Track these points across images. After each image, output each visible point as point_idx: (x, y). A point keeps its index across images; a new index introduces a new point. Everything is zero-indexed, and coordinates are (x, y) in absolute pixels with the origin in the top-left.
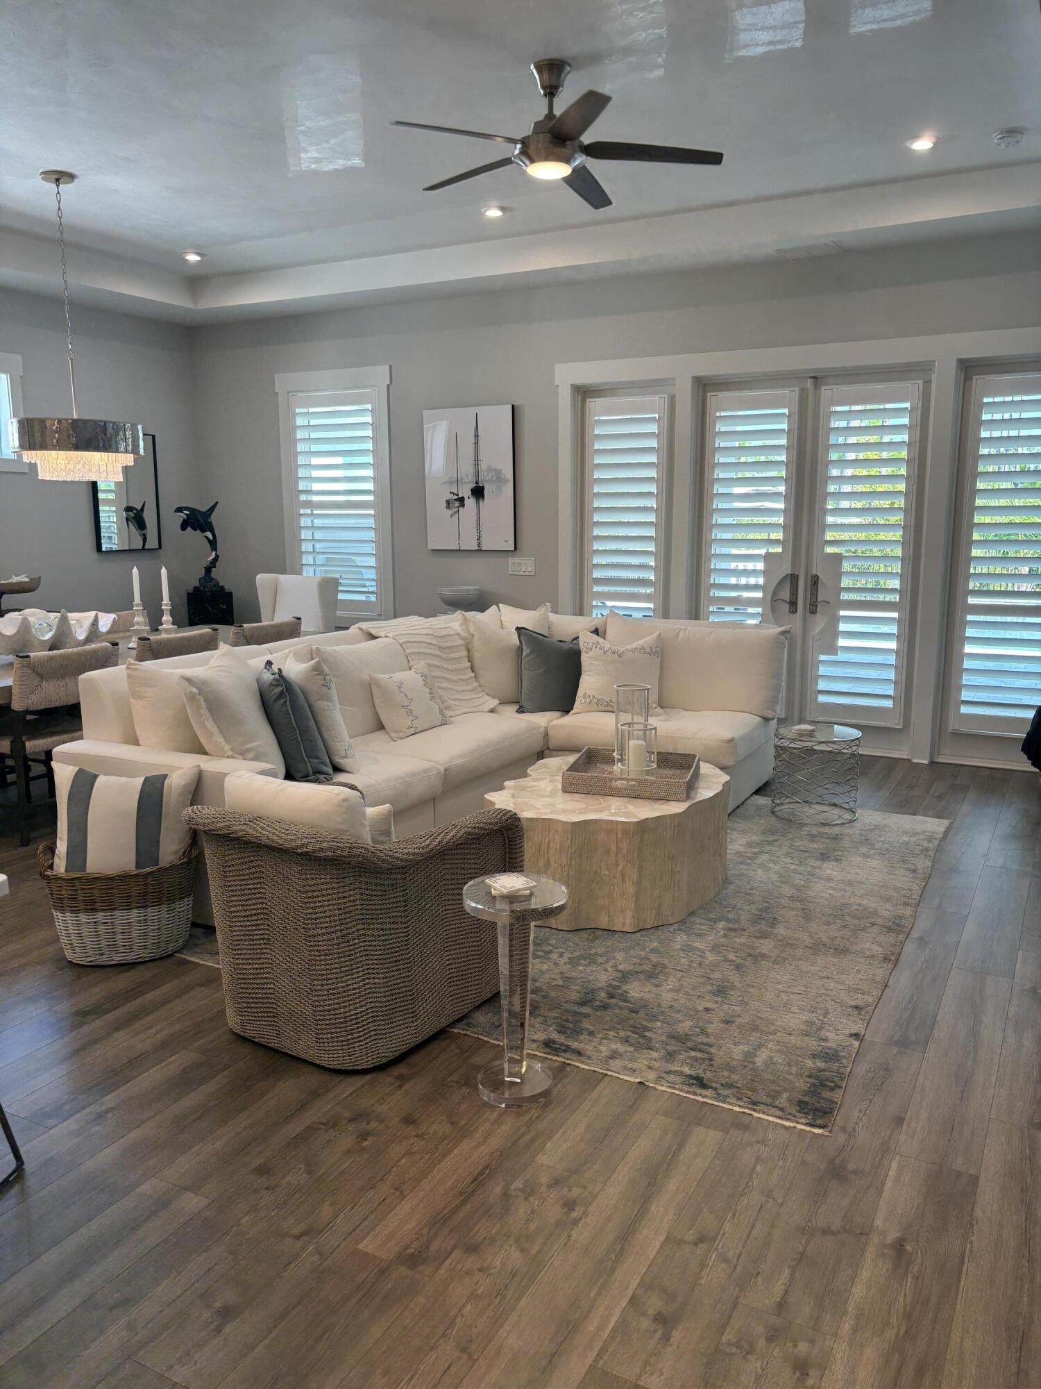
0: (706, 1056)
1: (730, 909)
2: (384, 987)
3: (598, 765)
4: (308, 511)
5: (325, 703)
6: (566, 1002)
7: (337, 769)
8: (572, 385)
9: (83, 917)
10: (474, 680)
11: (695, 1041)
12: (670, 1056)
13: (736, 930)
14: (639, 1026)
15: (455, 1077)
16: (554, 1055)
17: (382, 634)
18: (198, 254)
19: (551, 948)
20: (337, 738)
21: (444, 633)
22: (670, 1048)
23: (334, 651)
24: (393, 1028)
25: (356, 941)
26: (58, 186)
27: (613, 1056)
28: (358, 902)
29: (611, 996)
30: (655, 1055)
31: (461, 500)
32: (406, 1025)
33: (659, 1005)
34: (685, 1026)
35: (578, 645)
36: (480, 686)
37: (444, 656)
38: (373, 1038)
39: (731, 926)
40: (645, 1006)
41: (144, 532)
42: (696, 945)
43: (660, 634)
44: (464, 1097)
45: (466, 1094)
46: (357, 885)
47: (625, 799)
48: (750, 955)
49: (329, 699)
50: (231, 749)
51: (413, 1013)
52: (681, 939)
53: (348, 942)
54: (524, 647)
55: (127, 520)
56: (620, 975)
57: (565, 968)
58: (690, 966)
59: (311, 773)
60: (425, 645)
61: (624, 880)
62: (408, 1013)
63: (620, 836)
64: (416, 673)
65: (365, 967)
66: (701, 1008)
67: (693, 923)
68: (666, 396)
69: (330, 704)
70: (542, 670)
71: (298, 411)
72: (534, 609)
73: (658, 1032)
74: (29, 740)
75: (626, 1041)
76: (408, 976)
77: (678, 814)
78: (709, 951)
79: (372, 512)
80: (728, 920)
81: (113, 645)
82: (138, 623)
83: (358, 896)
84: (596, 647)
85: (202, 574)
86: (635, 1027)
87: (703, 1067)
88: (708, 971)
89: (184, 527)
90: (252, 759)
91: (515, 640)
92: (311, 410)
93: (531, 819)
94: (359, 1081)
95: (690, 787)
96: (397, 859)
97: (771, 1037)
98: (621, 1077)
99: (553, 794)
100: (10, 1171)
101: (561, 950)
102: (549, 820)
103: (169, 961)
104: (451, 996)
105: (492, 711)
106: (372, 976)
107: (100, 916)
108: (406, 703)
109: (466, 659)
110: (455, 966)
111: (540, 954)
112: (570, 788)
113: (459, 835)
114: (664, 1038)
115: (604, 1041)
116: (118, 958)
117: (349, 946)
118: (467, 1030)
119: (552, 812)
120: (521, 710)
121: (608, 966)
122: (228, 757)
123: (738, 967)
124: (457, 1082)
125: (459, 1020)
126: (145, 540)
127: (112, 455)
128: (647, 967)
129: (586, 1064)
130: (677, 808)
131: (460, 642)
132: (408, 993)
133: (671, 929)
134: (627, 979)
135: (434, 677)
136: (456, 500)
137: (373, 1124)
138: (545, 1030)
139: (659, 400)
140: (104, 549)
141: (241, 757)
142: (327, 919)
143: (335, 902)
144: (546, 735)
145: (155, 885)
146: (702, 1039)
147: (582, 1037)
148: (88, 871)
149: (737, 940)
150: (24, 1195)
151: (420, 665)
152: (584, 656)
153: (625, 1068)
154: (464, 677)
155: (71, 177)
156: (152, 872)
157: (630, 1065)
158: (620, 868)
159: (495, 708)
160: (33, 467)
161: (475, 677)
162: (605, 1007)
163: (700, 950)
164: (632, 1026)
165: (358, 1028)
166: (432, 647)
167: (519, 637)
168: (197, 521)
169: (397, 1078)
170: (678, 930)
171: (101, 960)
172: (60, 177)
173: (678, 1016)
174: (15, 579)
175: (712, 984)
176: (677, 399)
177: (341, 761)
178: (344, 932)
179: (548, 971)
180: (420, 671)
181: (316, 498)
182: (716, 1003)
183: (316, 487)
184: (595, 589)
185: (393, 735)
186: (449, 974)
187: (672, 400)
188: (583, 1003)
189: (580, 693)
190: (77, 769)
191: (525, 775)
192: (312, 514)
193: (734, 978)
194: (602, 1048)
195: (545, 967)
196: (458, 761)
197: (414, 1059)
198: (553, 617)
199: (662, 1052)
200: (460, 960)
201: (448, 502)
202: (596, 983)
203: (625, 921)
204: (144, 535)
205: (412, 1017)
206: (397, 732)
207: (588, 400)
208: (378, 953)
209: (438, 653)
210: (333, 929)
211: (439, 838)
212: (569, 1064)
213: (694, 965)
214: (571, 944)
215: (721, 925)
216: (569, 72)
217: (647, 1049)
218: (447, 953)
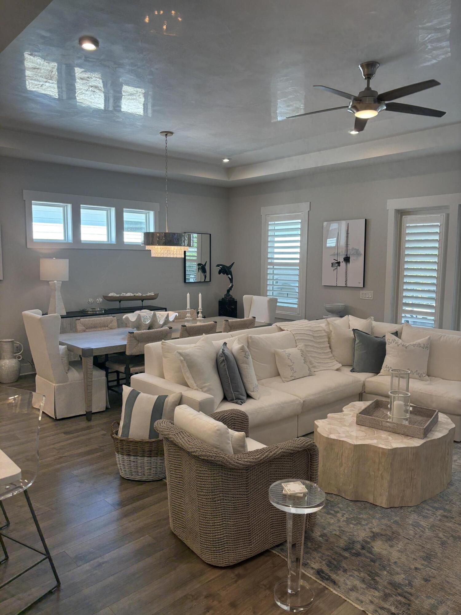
0: (407, 602)
1: (448, 502)
2: (233, 526)
3: (381, 409)
4: (272, 267)
5: (245, 365)
6: (337, 546)
7: (249, 396)
8: (395, 209)
9: (125, 457)
10: (330, 353)
11: (403, 589)
12: (386, 597)
13: (447, 517)
14: (373, 572)
15: (265, 582)
16: (321, 580)
17: (285, 329)
18: (229, 159)
19: (339, 510)
20: (250, 382)
21: (317, 329)
22: (387, 591)
23: (259, 338)
24: (238, 547)
25: (219, 502)
26: (166, 137)
27: (354, 589)
28: (220, 483)
29: (363, 548)
30: (377, 594)
31: (339, 263)
32: (245, 547)
33: (389, 560)
34: (400, 578)
35: (385, 339)
36: (333, 356)
37: (315, 340)
38: (226, 551)
39: (446, 514)
40: (380, 559)
41: (205, 274)
42: (422, 523)
43: (430, 338)
44: (266, 597)
45: (267, 595)
46: (220, 474)
47: (389, 433)
48: (452, 536)
49: (247, 363)
50: (197, 386)
51: (249, 541)
52: (413, 517)
53: (215, 501)
54: (356, 339)
55: (199, 269)
56: (372, 535)
57: (342, 524)
58: (414, 537)
59: (235, 399)
60: (306, 335)
61: (382, 479)
62: (247, 541)
63: (380, 455)
64: (298, 349)
65: (223, 515)
66: (413, 567)
67: (423, 508)
68: (444, 214)
69: (247, 366)
70: (365, 351)
71: (270, 223)
72: (365, 318)
73: (384, 578)
74: (133, 367)
75: (363, 581)
76: (248, 522)
77: (416, 447)
78: (428, 529)
79: (298, 268)
80: (445, 510)
81: (170, 328)
82: (188, 317)
83: (221, 480)
84: (394, 342)
85: (226, 293)
86: (371, 572)
87: (403, 609)
88: (424, 542)
89: (220, 273)
90: (205, 392)
91: (352, 334)
92: (276, 222)
93: (334, 440)
94: (218, 573)
95: (427, 432)
96: (240, 464)
97: (451, 597)
98: (354, 604)
99: (350, 425)
100: (54, 586)
101: (344, 512)
102: (343, 441)
103: (159, 482)
104: (272, 533)
105: (337, 370)
106: (227, 520)
107: (132, 458)
108: (291, 364)
109: (327, 343)
110: (275, 518)
111: (332, 512)
112: (360, 423)
113: (278, 453)
114: (385, 583)
115: (351, 578)
116: (138, 478)
117: (216, 504)
118: (280, 553)
119: (346, 437)
120: (352, 371)
121: (366, 527)
122: (195, 389)
123: (443, 543)
124: (265, 586)
125: (278, 546)
126: (205, 277)
127: (179, 247)
128: (389, 533)
129: (337, 591)
130: (417, 443)
131: (325, 334)
132: (247, 530)
133: (410, 509)
134: (375, 539)
135: (307, 351)
136: (336, 263)
137: (215, 603)
138: (321, 563)
139: (441, 216)
140: (187, 282)
141: (201, 390)
142: (206, 489)
143: (209, 481)
144: (364, 385)
145: (156, 447)
146: (407, 589)
147: (339, 572)
148: (129, 438)
149: (447, 524)
150: (58, 600)
151: (301, 345)
152: (387, 346)
153: (358, 599)
154: (325, 351)
155: (172, 133)
156: (154, 441)
157: (361, 598)
158: (380, 472)
159: (339, 368)
160: (150, 251)
161: (331, 352)
162: (358, 555)
163: (423, 527)
164: (369, 571)
165: (219, 545)
166: (309, 336)
167: (354, 334)
168: (225, 270)
169: (236, 575)
170: (414, 511)
171: (132, 478)
172: (167, 133)
173: (398, 570)
174: (149, 294)
175: (424, 551)
176: (450, 216)
177: (251, 393)
178: (213, 497)
179: (333, 524)
180: (300, 349)
181: (275, 261)
182: (423, 565)
183: (276, 256)
184: (404, 308)
185: (284, 379)
186: (272, 522)
187: (448, 216)
188: (346, 549)
189: (384, 365)
190: (132, 389)
191: (341, 411)
192: (273, 268)
193: (438, 550)
194: (348, 583)
195: (332, 521)
196: (312, 397)
197: (248, 565)
198: (374, 323)
199: (381, 594)
200: (279, 515)
201: (332, 264)
202: (357, 537)
203: (382, 501)
204: (205, 275)
205: (249, 543)
206: (285, 378)
207: (403, 216)
208: (230, 509)
209: (313, 339)
210: (208, 494)
211: (266, 454)
212: (327, 589)
213: (417, 536)
214: (350, 509)
215: (440, 512)
216: (378, 67)
217: (373, 589)
218: (271, 511)
